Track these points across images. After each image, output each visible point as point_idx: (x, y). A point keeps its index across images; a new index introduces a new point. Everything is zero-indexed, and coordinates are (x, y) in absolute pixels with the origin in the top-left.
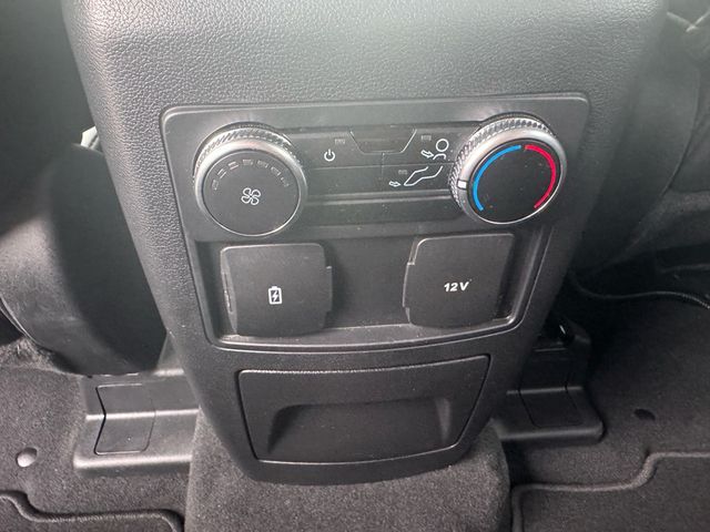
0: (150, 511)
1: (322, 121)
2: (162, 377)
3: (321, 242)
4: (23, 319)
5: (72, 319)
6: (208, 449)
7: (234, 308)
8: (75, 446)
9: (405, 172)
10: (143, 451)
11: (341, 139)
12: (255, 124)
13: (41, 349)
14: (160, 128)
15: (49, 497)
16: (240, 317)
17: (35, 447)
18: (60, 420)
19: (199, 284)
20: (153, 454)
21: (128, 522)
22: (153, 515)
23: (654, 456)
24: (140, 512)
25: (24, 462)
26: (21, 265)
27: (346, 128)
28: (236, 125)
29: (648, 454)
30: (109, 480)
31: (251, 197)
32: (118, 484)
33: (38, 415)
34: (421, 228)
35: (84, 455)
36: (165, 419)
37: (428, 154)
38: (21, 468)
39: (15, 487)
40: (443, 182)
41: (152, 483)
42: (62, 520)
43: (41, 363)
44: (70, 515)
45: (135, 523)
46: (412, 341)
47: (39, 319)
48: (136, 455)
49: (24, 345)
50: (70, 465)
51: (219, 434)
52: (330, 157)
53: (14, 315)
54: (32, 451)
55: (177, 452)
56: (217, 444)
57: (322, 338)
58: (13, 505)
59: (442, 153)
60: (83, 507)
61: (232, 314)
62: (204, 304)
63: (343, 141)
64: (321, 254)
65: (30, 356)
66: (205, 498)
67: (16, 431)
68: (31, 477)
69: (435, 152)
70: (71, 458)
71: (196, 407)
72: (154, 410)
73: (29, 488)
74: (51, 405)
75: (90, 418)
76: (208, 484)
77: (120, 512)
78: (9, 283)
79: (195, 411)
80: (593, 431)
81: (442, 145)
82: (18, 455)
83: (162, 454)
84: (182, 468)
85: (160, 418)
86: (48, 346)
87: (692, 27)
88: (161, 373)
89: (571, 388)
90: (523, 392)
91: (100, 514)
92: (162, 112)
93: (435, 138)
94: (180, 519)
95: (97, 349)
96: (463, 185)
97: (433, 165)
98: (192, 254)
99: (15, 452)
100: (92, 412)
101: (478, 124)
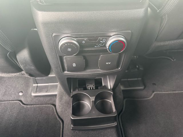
0: (49, 104)
1: (82, 36)
2: (50, 77)
3: (83, 56)
4: (24, 68)
5: (33, 67)
6: (61, 91)
7: (66, 67)
8: (31, 91)
9: (98, 45)
10: (47, 92)
11: (86, 39)
12: (70, 37)
13: (27, 73)
14: (52, 37)
15: (27, 101)
16: (68, 68)
17: (23, 91)
18: (27, 86)
19: (60, 63)
20: (49, 92)
21: (44, 106)
22: (49, 105)
23: (155, 93)
24: (47, 104)
25: (21, 94)
26: (23, 58)
27: (87, 37)
28: (67, 37)
29: (153, 92)
30: (39, 98)
31: (69, 50)
32: (42, 99)
33: (22, 84)
34: (101, 53)
35: (34, 93)
36: (51, 85)
37: (102, 42)
38: (20, 96)
39: (19, 99)
40: (105, 46)
41: (49, 98)
42: (30, 106)
43: (27, 76)
44: (32, 105)
45: (46, 106)
46: (100, 73)
47: (27, 68)
48: (45, 93)
49: (23, 72)
50: (31, 95)
51: (63, 88)
52: (84, 42)
53: (22, 67)
54: (22, 92)
55: (54, 92)
56: (63, 90)
57: (83, 72)
58: (20, 103)
59: (104, 41)
60: (34, 103)
61: (66, 68)
62: (61, 66)
63: (86, 40)
64: (83, 58)
65: (25, 74)
66: (60, 101)
67: (18, 88)
68: (23, 97)
69: (103, 41)
70: (31, 93)
71: (58, 83)
72: (48, 83)
73: (22, 99)
74: (25, 82)
75: (34, 85)
76: (61, 98)
77: (42, 104)
78: (21, 61)
79: (57, 84)
80: (142, 88)
81: (104, 40)
82: (19, 93)
83: (51, 92)
84: (56, 95)
85: (50, 85)
86: (28, 72)
87: (158, 11)
88: (50, 76)
89: (139, 79)
90: (129, 79)
91: (38, 105)
92: (52, 34)
93: (103, 39)
94: (55, 106)
95: (38, 73)
96: (108, 47)
97: (103, 44)
98: (58, 58)
99: (18, 92)
100: (35, 84)
101: (111, 36)
